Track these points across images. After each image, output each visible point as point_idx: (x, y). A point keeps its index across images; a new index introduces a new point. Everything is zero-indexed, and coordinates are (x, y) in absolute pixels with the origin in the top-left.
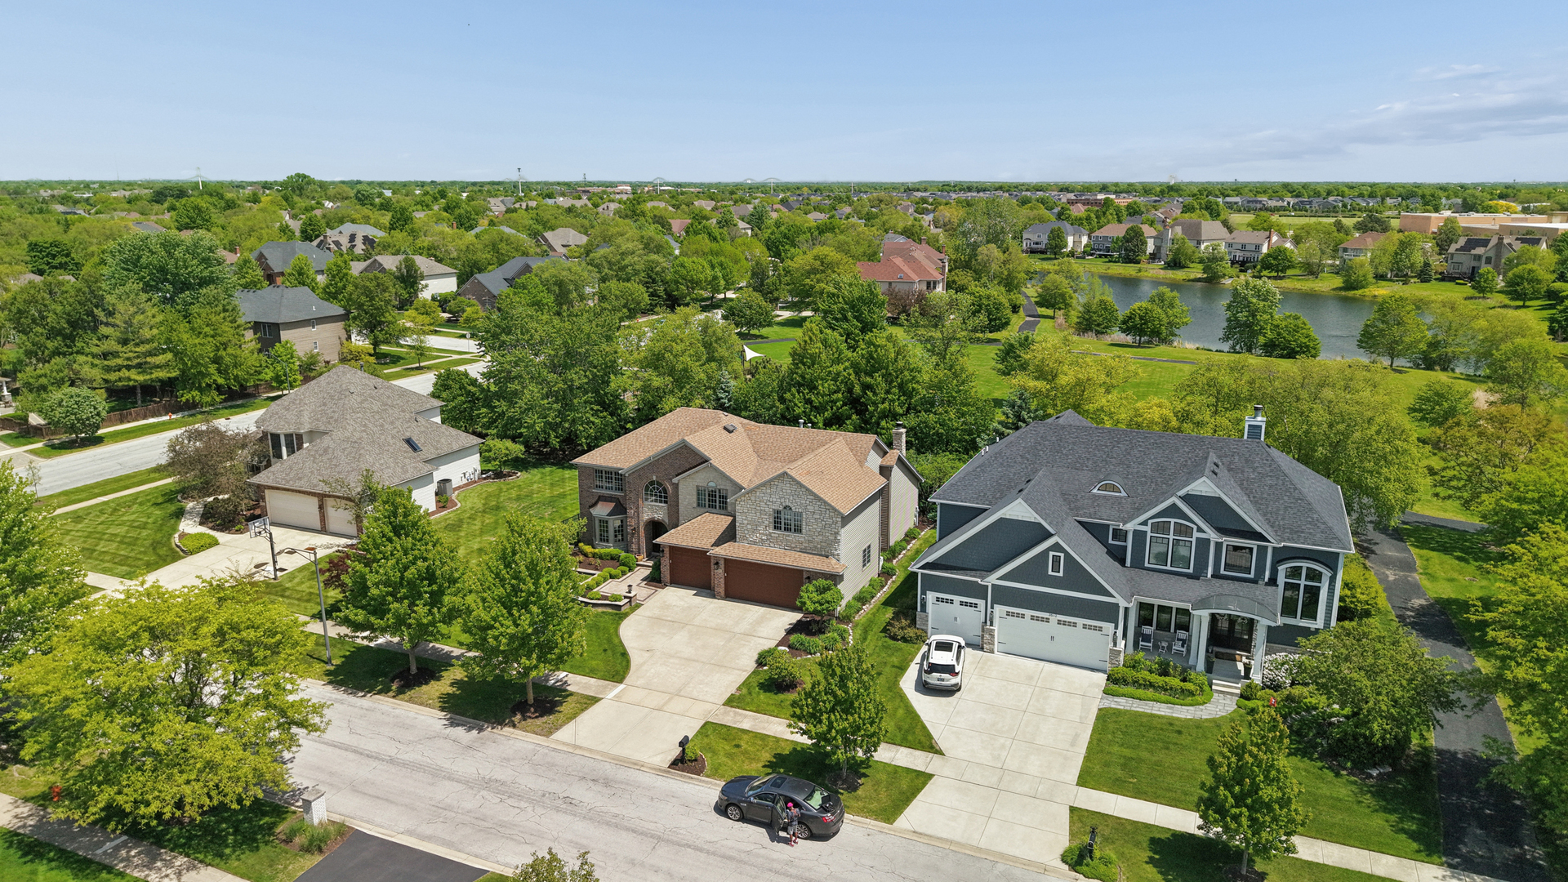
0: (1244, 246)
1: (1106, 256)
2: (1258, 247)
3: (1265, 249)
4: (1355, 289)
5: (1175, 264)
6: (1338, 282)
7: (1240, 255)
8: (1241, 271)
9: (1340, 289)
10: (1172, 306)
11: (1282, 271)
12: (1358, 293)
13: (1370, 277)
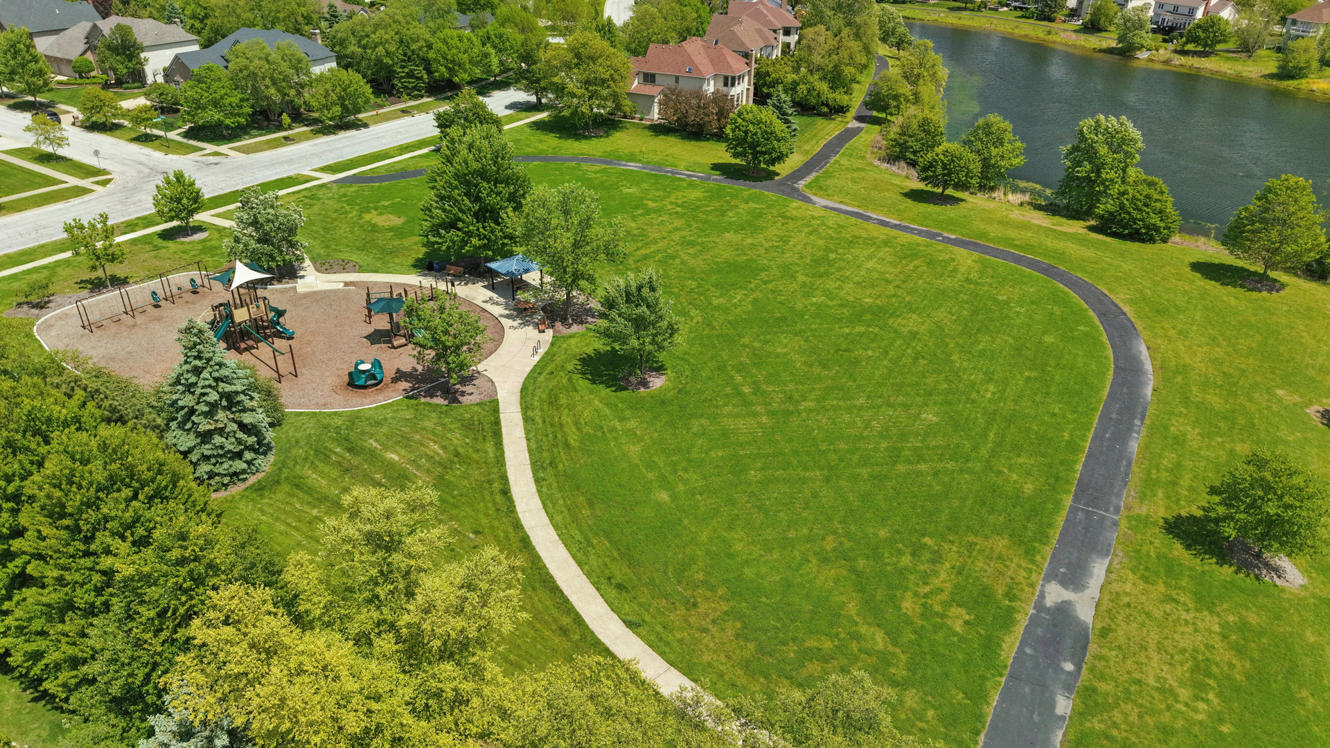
0: (1176, 8)
1: (1021, 9)
2: (1192, 11)
3: (1199, 14)
4: (1292, 78)
5: (1093, 27)
6: (1272, 67)
7: (1169, 19)
8: (1165, 41)
9: (1272, 76)
10: (1000, 142)
11: (1211, 46)
12: (1292, 84)
13: (1315, 65)
